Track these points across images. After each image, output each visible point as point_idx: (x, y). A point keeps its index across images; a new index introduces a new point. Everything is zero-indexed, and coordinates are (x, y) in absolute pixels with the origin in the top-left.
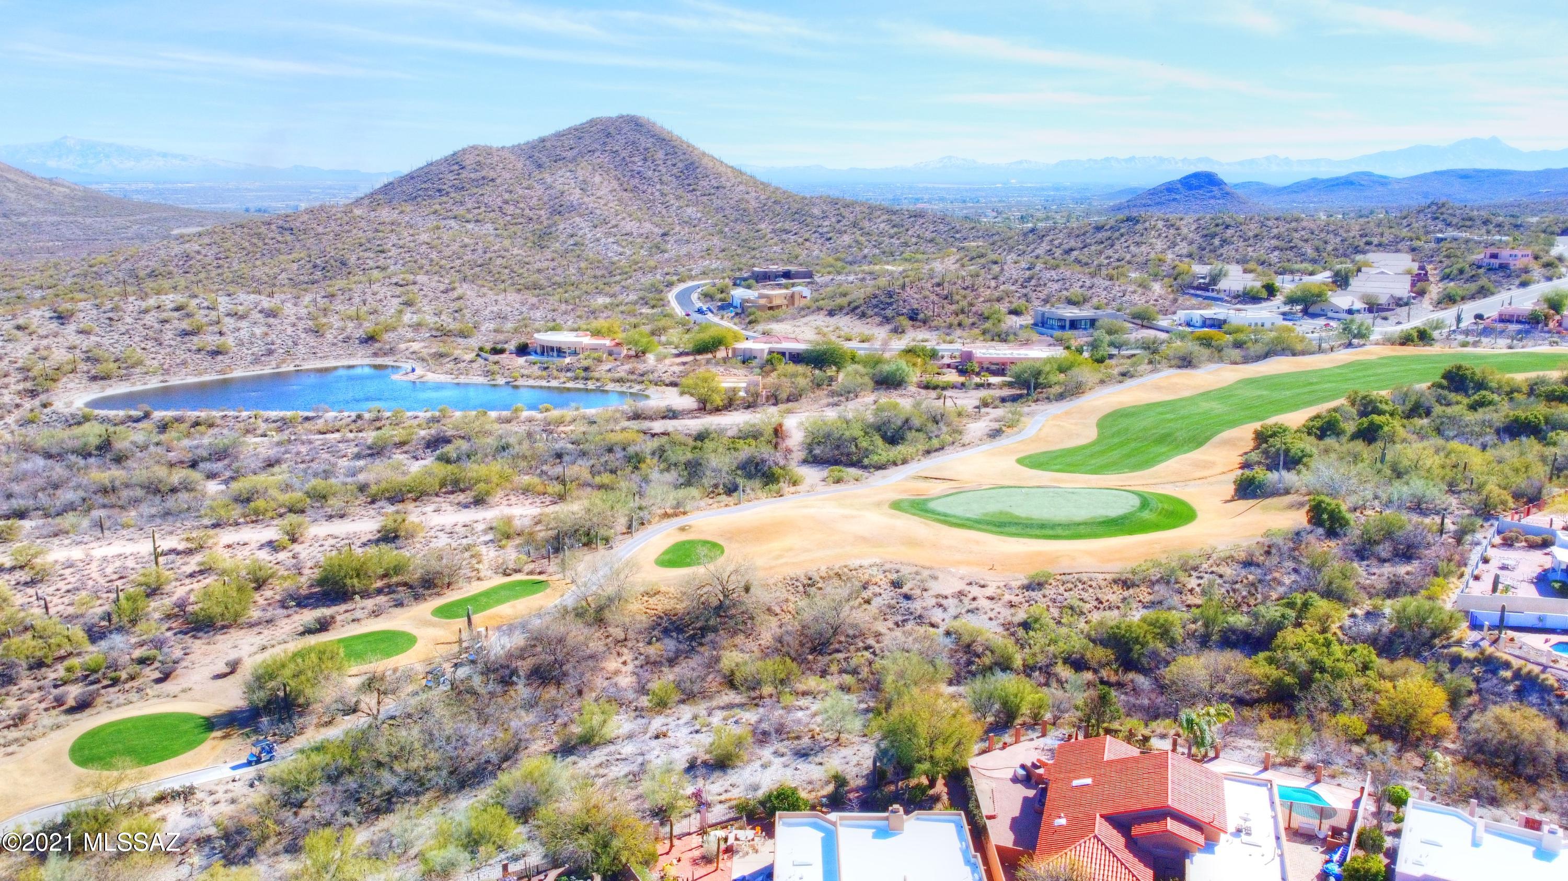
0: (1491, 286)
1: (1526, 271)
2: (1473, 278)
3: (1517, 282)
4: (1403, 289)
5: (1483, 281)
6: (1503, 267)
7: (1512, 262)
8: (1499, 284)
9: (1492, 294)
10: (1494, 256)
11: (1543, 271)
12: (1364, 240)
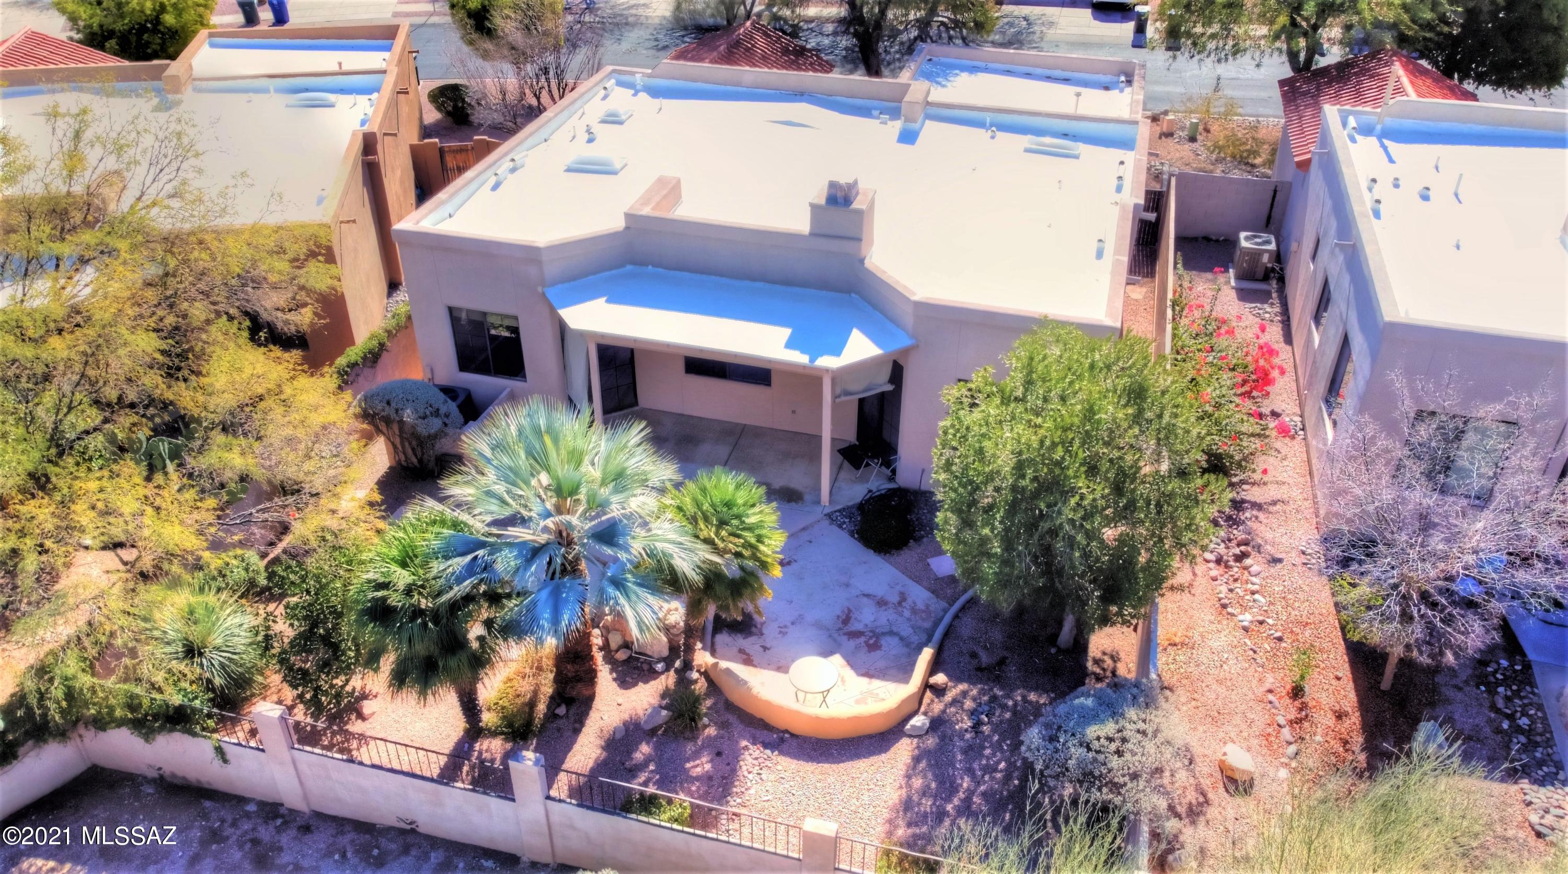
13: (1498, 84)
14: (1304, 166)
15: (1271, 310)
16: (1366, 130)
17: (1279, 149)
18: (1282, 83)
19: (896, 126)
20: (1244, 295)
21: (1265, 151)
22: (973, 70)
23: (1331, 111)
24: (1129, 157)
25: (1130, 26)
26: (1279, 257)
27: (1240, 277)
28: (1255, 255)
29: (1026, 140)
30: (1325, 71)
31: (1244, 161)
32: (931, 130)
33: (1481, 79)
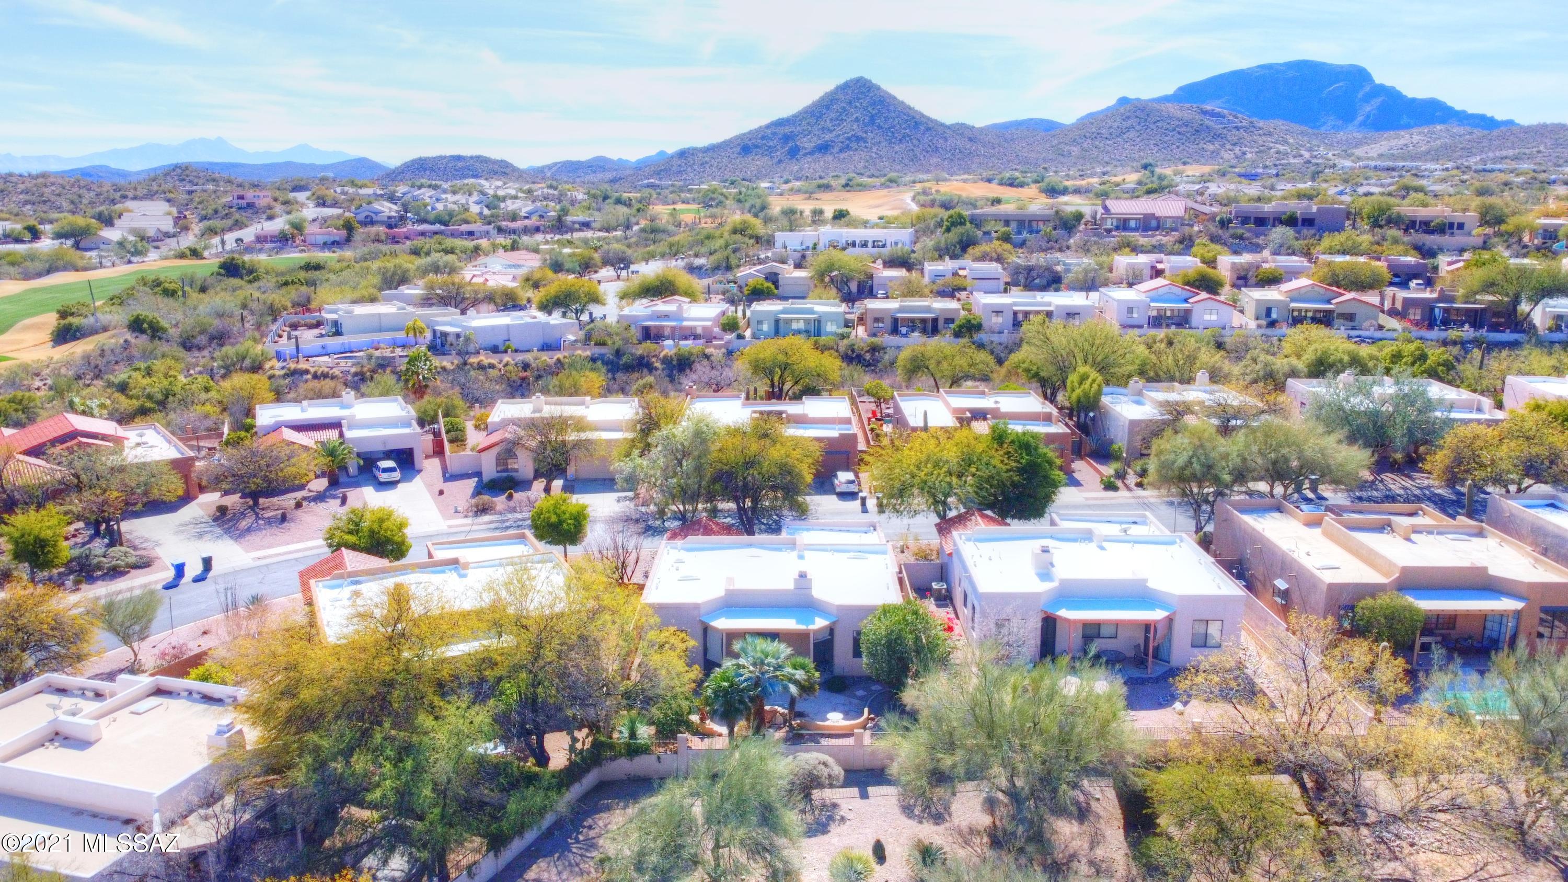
0: (244, 219)
1: (270, 208)
2: (227, 216)
3: (264, 217)
4: (167, 225)
5: (237, 216)
6: (250, 206)
7: (257, 202)
8: (251, 219)
9: (247, 226)
10: (241, 197)
11: (283, 207)
12: (119, 194)
13: (1020, 519)
14: (950, 555)
15: (950, 609)
16: (969, 540)
17: (940, 552)
18: (936, 525)
19: (794, 554)
20: (938, 606)
21: (935, 553)
22: (808, 530)
23: (955, 533)
24: (887, 557)
25: (858, 502)
26: (949, 590)
27: (936, 600)
28: (940, 590)
29: (848, 555)
30: (952, 519)
31: (926, 558)
32: (807, 554)
33: (1013, 517)
